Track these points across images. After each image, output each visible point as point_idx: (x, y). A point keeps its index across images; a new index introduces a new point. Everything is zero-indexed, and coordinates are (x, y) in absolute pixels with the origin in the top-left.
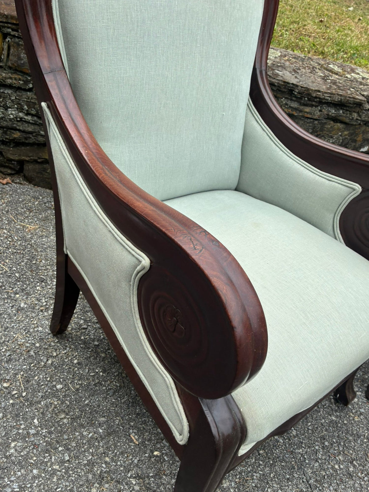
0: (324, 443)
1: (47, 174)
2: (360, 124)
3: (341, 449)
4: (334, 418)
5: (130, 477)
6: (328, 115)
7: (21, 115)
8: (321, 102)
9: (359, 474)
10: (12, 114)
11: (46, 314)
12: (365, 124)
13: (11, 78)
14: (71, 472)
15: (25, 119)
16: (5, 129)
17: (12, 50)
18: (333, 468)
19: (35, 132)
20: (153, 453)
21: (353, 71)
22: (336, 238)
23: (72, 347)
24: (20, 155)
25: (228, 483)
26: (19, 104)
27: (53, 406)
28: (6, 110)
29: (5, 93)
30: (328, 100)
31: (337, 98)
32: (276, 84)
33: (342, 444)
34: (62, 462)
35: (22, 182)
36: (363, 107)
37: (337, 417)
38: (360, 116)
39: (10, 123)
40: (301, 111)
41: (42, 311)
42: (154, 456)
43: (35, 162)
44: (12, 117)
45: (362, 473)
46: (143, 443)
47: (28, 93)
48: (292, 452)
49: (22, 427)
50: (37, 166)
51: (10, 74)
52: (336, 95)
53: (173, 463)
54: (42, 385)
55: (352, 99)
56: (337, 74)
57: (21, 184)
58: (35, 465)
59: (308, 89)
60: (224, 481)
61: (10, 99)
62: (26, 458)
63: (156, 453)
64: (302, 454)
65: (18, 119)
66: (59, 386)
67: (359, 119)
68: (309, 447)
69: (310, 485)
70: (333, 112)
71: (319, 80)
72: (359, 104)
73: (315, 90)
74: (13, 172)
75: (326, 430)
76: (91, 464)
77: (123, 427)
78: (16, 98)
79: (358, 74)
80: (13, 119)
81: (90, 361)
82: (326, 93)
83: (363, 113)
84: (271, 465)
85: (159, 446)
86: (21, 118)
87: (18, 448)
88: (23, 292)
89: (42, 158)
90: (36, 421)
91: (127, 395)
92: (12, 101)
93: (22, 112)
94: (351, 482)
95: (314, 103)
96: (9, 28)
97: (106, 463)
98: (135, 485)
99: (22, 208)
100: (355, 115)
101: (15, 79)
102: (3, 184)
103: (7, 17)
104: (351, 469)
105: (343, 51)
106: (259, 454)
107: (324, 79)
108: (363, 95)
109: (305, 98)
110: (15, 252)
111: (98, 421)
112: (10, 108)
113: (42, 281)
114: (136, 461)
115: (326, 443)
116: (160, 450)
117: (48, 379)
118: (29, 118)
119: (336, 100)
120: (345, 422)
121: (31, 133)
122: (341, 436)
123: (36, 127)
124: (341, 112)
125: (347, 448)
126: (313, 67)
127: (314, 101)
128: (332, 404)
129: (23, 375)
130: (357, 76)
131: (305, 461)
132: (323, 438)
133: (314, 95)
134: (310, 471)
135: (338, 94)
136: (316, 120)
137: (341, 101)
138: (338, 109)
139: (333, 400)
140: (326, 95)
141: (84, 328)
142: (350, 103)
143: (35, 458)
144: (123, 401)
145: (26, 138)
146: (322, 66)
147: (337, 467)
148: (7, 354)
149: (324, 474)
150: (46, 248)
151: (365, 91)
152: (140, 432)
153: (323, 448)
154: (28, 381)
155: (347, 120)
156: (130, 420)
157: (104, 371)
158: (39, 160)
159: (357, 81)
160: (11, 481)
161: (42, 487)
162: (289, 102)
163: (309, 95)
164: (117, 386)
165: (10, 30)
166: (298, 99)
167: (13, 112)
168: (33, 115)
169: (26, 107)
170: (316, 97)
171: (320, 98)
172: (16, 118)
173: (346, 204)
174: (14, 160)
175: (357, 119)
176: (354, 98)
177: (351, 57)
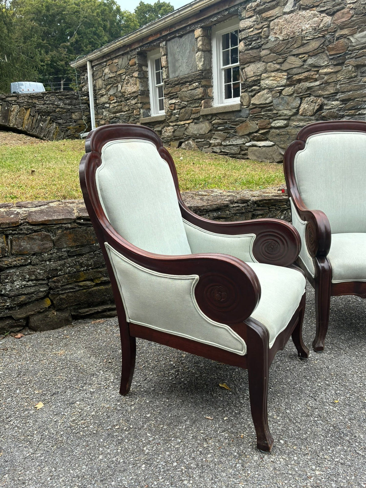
0: (307, 378)
1: (48, 319)
2: (232, 216)
3: (317, 377)
4: (305, 367)
5: (220, 433)
7: (24, 283)
9: (333, 383)
10: (18, 285)
11: (110, 388)
12: (235, 215)
13: (15, 261)
14: (187, 445)
15: (28, 284)
16: (13, 298)
17: (15, 243)
18: (318, 386)
19: (36, 291)
20: (224, 419)
21: (212, 191)
22: (254, 262)
23: (140, 396)
24: (26, 313)
25: (271, 413)
26: (23, 276)
27: (153, 425)
28: (13, 283)
29: (11, 272)
30: (210, 209)
31: (214, 207)
33: (316, 375)
34: (179, 443)
35: (30, 333)
37: (306, 365)
38: (230, 212)
39: (17, 291)
41: (106, 388)
42: (225, 420)
43: (39, 313)
44: (18, 286)
45: (334, 382)
46: (215, 417)
47: (27, 267)
48: (294, 388)
49: (143, 440)
50: (40, 316)
51: (14, 259)
53: (237, 419)
54: (138, 419)
55: (222, 205)
56: (206, 196)
57: (30, 334)
58: (165, 450)
59: (198, 207)
60: (268, 414)
61: (16, 275)
62: (157, 450)
63: (225, 419)
64: (299, 387)
65: (23, 287)
66: (148, 415)
68: (301, 383)
69: (311, 397)
70: (215, 214)
71: (199, 201)
72: (227, 206)
73: (201, 206)
74: (21, 328)
75: (304, 373)
76: (195, 437)
77: (199, 416)
78: (20, 273)
79: (216, 192)
80: (19, 287)
81: (156, 398)
82: (208, 206)
83: (231, 210)
84: (287, 397)
85: (224, 415)
86: (24, 285)
87: (149, 449)
88: (86, 385)
89: (44, 308)
90: (148, 434)
91: (189, 403)
92: (17, 276)
93: (24, 281)
94: (331, 387)
96: (9, 230)
97: (202, 433)
98: (225, 434)
99: (45, 346)
100: (228, 212)
101: (19, 260)
102: (19, 338)
103: (9, 224)
104: (327, 382)
105: (198, 184)
106: (278, 396)
107: (201, 199)
108: (227, 201)
110: (62, 368)
111: (183, 420)
112: (16, 281)
113: (93, 375)
114: (217, 426)
115: (308, 378)
116: (226, 416)
117: (139, 415)
118: (30, 283)
119: (215, 207)
120: (312, 366)
121: (33, 293)
122: (313, 372)
123: (36, 287)
124: (220, 213)
125: (319, 375)
126: (192, 196)
127: (203, 212)
128: (300, 361)
129: (123, 420)
130: (217, 193)
131: (302, 389)
132: (305, 377)
133: (202, 209)
134: (308, 392)
135: (214, 204)
137: (217, 207)
138: (217, 212)
139: (299, 360)
140: (208, 207)
141: (139, 386)
142: (223, 207)
143: (162, 448)
144: (189, 406)
145: (30, 298)
146: (195, 194)
147: (319, 384)
148: (105, 415)
149: (315, 390)
150: (80, 359)
151: (226, 199)
152: (210, 414)
153: (308, 380)
154: (128, 421)
155: (225, 216)
156: (200, 412)
157: (168, 399)
158: (41, 311)
159: (219, 196)
160: (158, 462)
161: (177, 457)
163: (200, 209)
164: (181, 402)
165: (11, 231)
167: (18, 283)
168: (32, 280)
169: (28, 276)
170: (204, 210)
171: (205, 209)
172: (21, 286)
173: (252, 245)
174: (21, 319)
175: (230, 214)
176: (223, 204)
177: (204, 186)
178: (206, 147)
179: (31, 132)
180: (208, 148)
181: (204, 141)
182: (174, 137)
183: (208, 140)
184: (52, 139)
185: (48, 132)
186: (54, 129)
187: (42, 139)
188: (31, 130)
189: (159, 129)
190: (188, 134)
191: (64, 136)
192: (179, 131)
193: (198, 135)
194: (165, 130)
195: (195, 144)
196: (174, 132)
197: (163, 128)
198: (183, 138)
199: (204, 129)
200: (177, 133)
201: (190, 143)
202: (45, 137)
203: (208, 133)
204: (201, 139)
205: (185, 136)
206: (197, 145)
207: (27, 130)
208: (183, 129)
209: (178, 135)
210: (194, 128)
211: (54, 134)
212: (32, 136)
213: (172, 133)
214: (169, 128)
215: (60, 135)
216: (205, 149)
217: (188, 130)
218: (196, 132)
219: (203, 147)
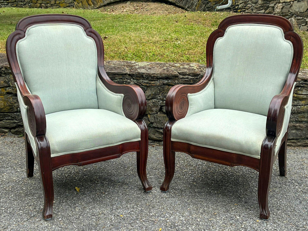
6: (163, 83)
8: (158, 79)
30: (160, 77)
31: (164, 75)
32: (135, 74)
36: (179, 77)
38: (179, 81)
40: (150, 84)
52: (163, 74)
59: (149, 74)
67: (179, 82)
70: (166, 82)
72: (176, 76)
73: (153, 74)
82: (158, 74)
83: (180, 80)
95: (154, 79)
100: (176, 81)
108: (178, 72)
109: (149, 78)
127: (154, 78)
136: (159, 86)
137: (166, 76)
138: (168, 80)
140: (158, 75)
142: (171, 77)
155: (173, 84)
162: (144, 81)
163: (150, 76)
166: (147, 79)
176: (172, 74)
178: (303, 25)
179: (179, 3)
180: (305, 26)
181: (302, 19)
182: (282, 14)
183: (305, 18)
184: (194, 10)
185: (192, 4)
186: (197, 1)
187: (186, 10)
188: (178, 2)
189: (272, 5)
190: (292, 12)
191: (204, 7)
192: (286, 8)
193: (299, 12)
194: (276, 7)
195: (296, 21)
196: (282, 8)
197: (275, 5)
198: (287, 15)
199: (303, 7)
200: (284, 10)
201: (292, 20)
202: (189, 9)
203: (306, 11)
204: (300, 17)
205: (289, 13)
206: (297, 22)
207: (176, 2)
208: (289, 6)
209: (285, 12)
210: (297, 6)
211: (196, 6)
212: (179, 7)
213: (280, 10)
214: (280, 5)
215: (201, 7)
216: (302, 27)
217: (292, 8)
218: (297, 10)
219: (301, 24)
